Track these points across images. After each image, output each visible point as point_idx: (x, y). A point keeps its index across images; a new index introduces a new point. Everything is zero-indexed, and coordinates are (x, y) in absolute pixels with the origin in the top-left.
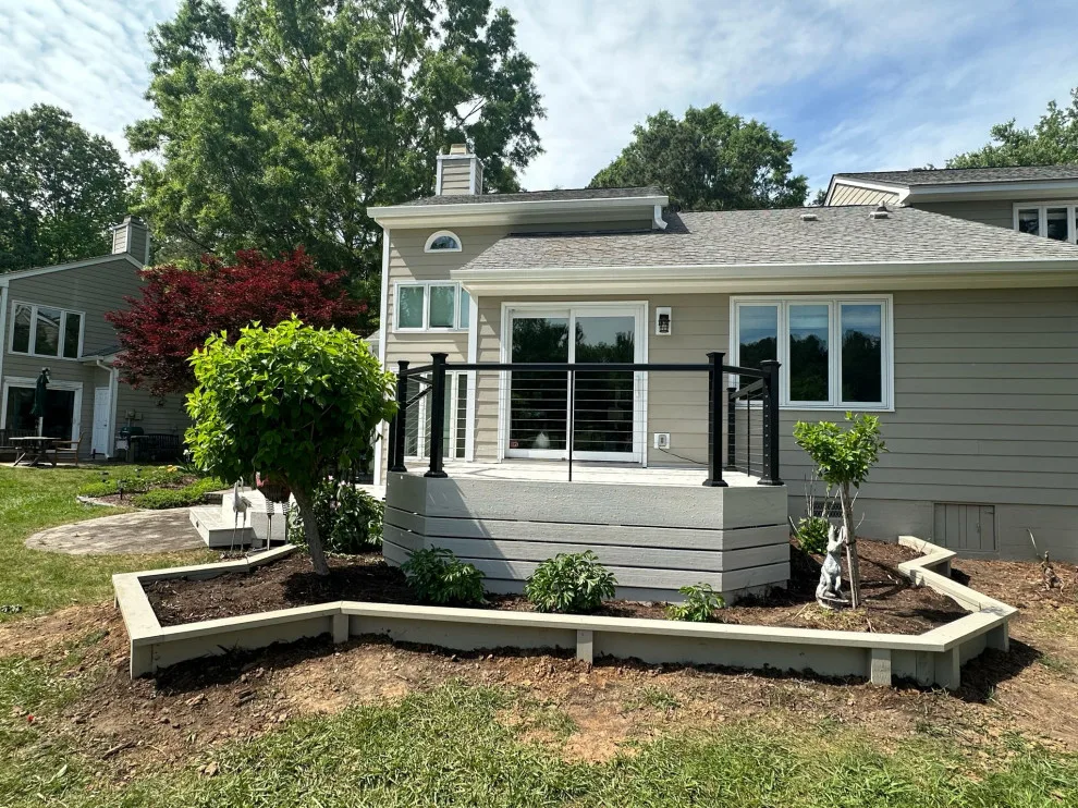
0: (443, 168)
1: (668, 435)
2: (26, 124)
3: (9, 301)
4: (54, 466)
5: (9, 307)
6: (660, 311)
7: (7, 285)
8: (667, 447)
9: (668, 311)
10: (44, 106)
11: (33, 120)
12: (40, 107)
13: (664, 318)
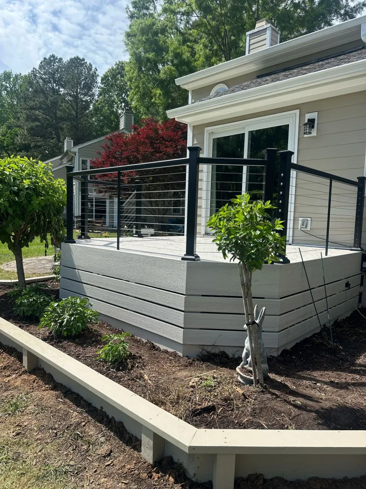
0: (250, 40)
1: (309, 219)
2: (114, 72)
3: (79, 158)
4: (93, 232)
5: (79, 161)
6: (308, 116)
7: (77, 151)
8: (309, 228)
9: (314, 115)
10: (119, 62)
11: (116, 70)
12: (118, 63)
13: (311, 122)
